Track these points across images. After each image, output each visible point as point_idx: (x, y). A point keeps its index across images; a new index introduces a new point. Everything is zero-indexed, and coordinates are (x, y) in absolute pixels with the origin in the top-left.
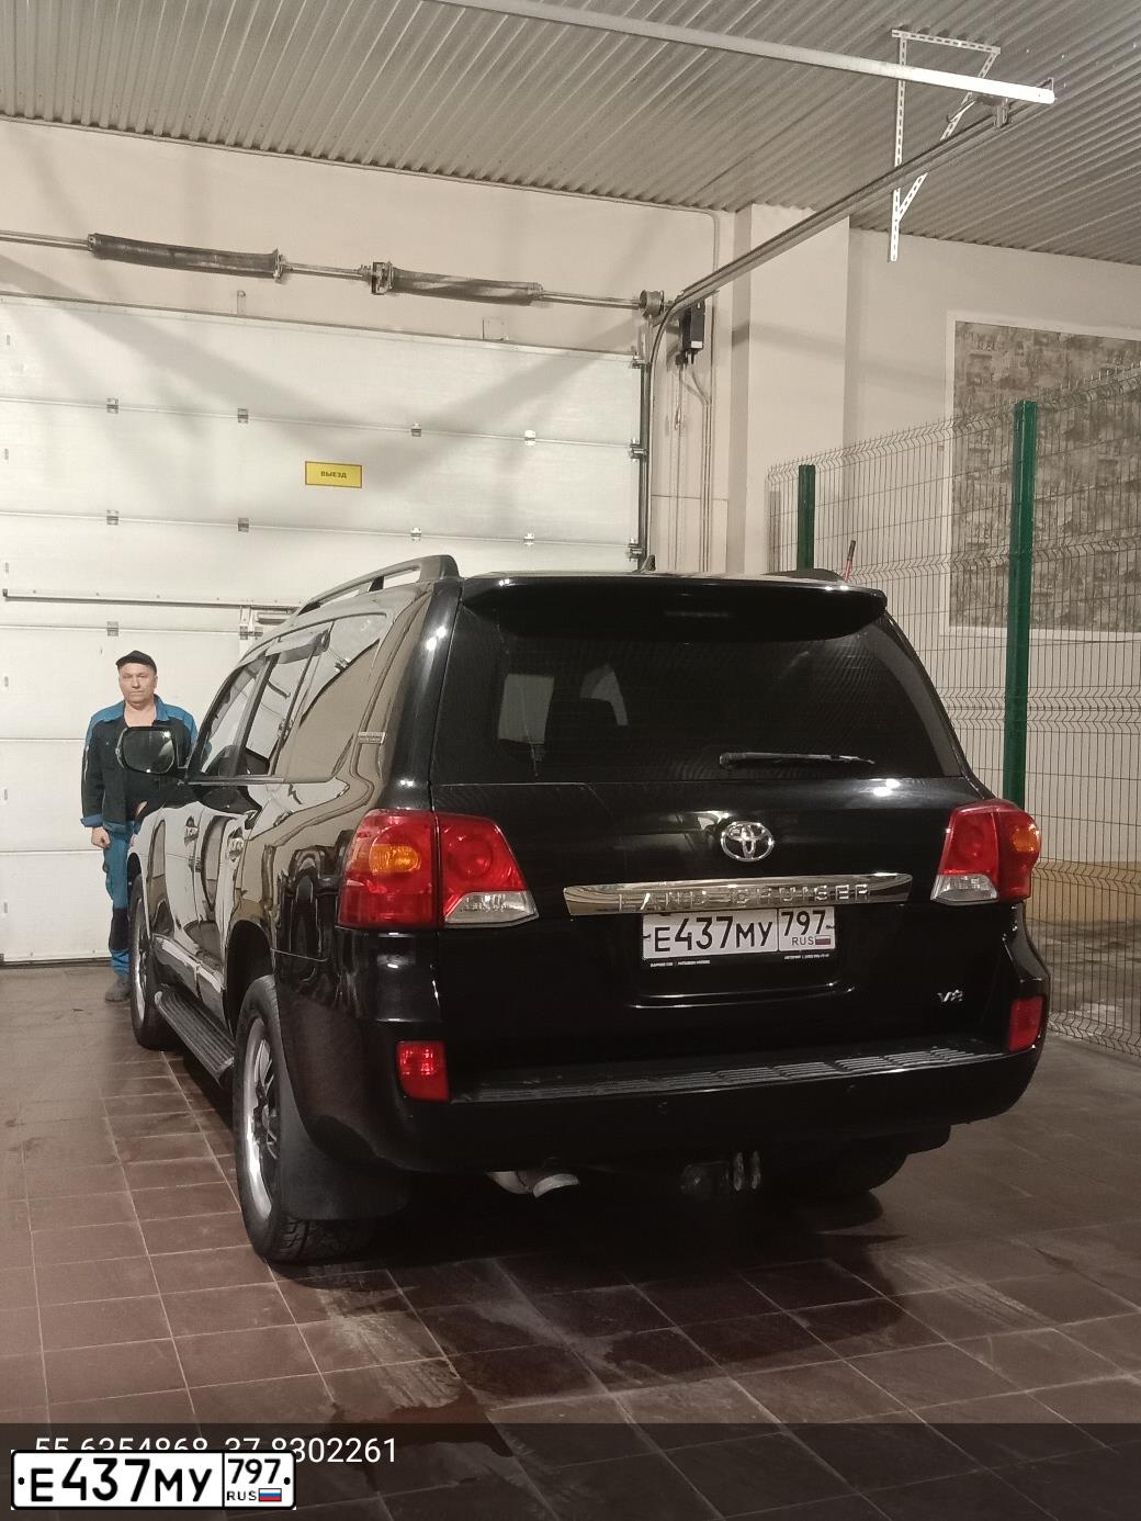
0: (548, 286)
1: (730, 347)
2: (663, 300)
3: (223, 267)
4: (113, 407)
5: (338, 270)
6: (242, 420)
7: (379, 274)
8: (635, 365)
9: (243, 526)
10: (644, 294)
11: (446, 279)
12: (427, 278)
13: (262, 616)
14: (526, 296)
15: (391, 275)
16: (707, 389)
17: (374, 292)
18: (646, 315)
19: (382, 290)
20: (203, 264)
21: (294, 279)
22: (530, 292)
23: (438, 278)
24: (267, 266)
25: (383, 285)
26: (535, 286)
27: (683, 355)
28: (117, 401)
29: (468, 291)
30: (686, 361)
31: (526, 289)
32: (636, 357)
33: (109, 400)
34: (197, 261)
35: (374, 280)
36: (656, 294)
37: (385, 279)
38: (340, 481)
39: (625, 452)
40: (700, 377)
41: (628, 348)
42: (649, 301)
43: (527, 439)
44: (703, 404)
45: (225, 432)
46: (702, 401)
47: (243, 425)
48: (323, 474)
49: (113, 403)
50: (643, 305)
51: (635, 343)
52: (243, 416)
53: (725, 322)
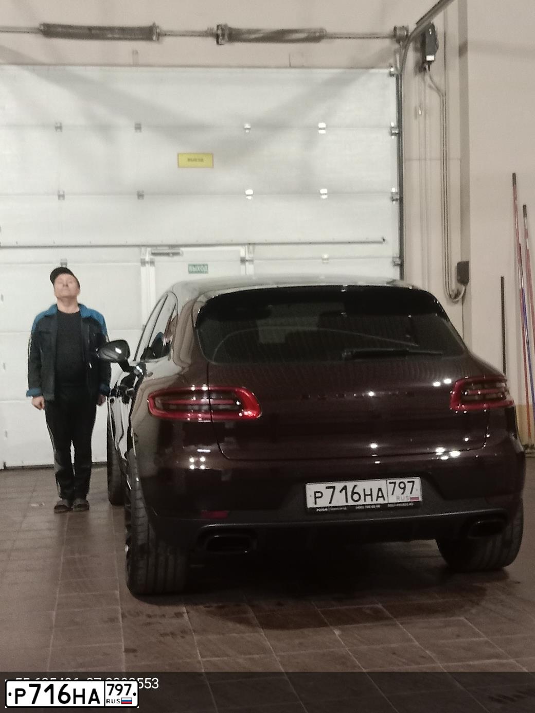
0: (330, 29)
2: (407, 31)
3: (122, 36)
5: (193, 32)
6: (138, 131)
7: (220, 32)
8: (391, 75)
9: (140, 195)
10: (395, 28)
11: (263, 31)
12: (250, 32)
13: (153, 252)
15: (227, 32)
16: (442, 88)
17: (218, 43)
18: (398, 42)
19: (223, 42)
20: (110, 36)
21: (167, 40)
22: (317, 35)
23: (257, 31)
24: (148, 33)
25: (223, 39)
26: (322, 30)
29: (277, 37)
30: (425, 69)
31: (315, 32)
32: (392, 70)
33: (56, 124)
34: (107, 34)
35: (217, 36)
36: (403, 28)
37: (224, 35)
38: (199, 164)
39: (386, 132)
41: (386, 64)
42: (399, 33)
43: (321, 129)
44: (440, 96)
45: (127, 138)
46: (439, 94)
47: (138, 133)
48: (189, 160)
49: (59, 125)
50: (395, 36)
51: (391, 61)
52: (138, 127)
53: (454, 42)
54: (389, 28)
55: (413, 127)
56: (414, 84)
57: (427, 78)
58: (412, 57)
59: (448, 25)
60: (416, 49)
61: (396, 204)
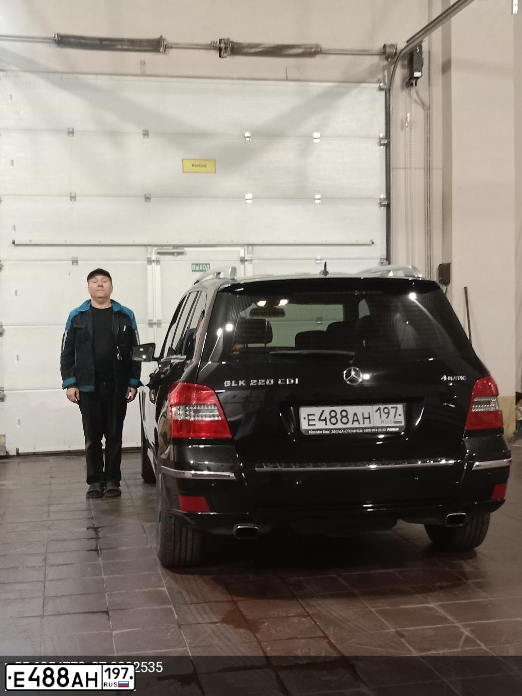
0: (325, 45)
1: (441, 74)
2: (396, 49)
3: (131, 48)
4: (71, 133)
5: (198, 45)
6: (146, 137)
7: (223, 45)
8: (381, 89)
9: (147, 198)
10: (385, 46)
11: (262, 46)
12: (251, 46)
13: (159, 251)
14: (312, 52)
15: (229, 46)
16: (427, 102)
17: (220, 56)
18: (387, 59)
19: (225, 55)
20: (120, 47)
21: (173, 52)
22: (313, 50)
23: (257, 46)
24: (156, 45)
25: (225, 52)
26: (317, 46)
27: (410, 82)
28: (73, 129)
29: (277, 51)
30: (412, 84)
31: (311, 48)
32: (381, 84)
33: (69, 129)
34: (115, 45)
35: (220, 50)
36: (392, 46)
37: (226, 48)
38: (202, 169)
39: (375, 142)
40: (422, 94)
41: (376, 79)
42: (388, 50)
43: (315, 138)
44: (425, 111)
45: (136, 145)
46: (423, 109)
47: (146, 140)
48: (192, 165)
49: (71, 130)
50: (384, 53)
51: (380, 76)
52: (146, 134)
53: (438, 60)
54: (378, 46)
55: (399, 138)
57: (413, 91)
58: (400, 73)
59: (432, 44)
60: (403, 66)
61: (384, 209)
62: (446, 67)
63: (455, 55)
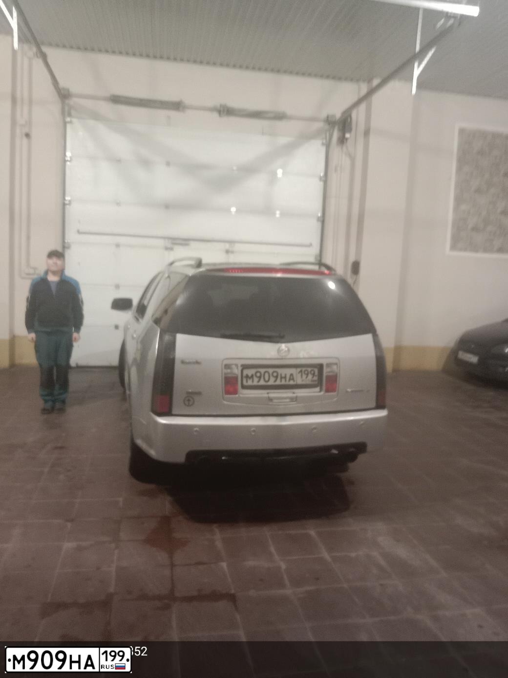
0: (289, 112)
1: (363, 137)
2: (335, 118)
3: (161, 106)
6: (168, 166)
7: (222, 109)
8: (323, 144)
9: (167, 207)
10: (328, 116)
11: (247, 111)
12: (240, 110)
13: (173, 242)
14: (280, 117)
15: (226, 109)
16: (353, 154)
17: (220, 116)
18: (329, 124)
19: (223, 115)
20: (154, 105)
21: (189, 112)
23: (244, 110)
24: (177, 106)
26: (284, 113)
27: (342, 140)
29: (258, 115)
30: (344, 142)
31: (279, 114)
32: (324, 141)
34: (150, 104)
35: (220, 112)
36: (333, 116)
39: (317, 179)
40: (350, 149)
41: (321, 137)
42: (330, 119)
44: (351, 160)
45: (161, 170)
50: (327, 120)
51: (324, 136)
52: (168, 164)
53: (362, 127)
54: (324, 115)
55: (333, 177)
56: (336, 151)
57: (344, 149)
58: (336, 134)
59: (359, 115)
60: (339, 130)
61: (320, 224)
62: (367, 133)
63: (373, 124)
